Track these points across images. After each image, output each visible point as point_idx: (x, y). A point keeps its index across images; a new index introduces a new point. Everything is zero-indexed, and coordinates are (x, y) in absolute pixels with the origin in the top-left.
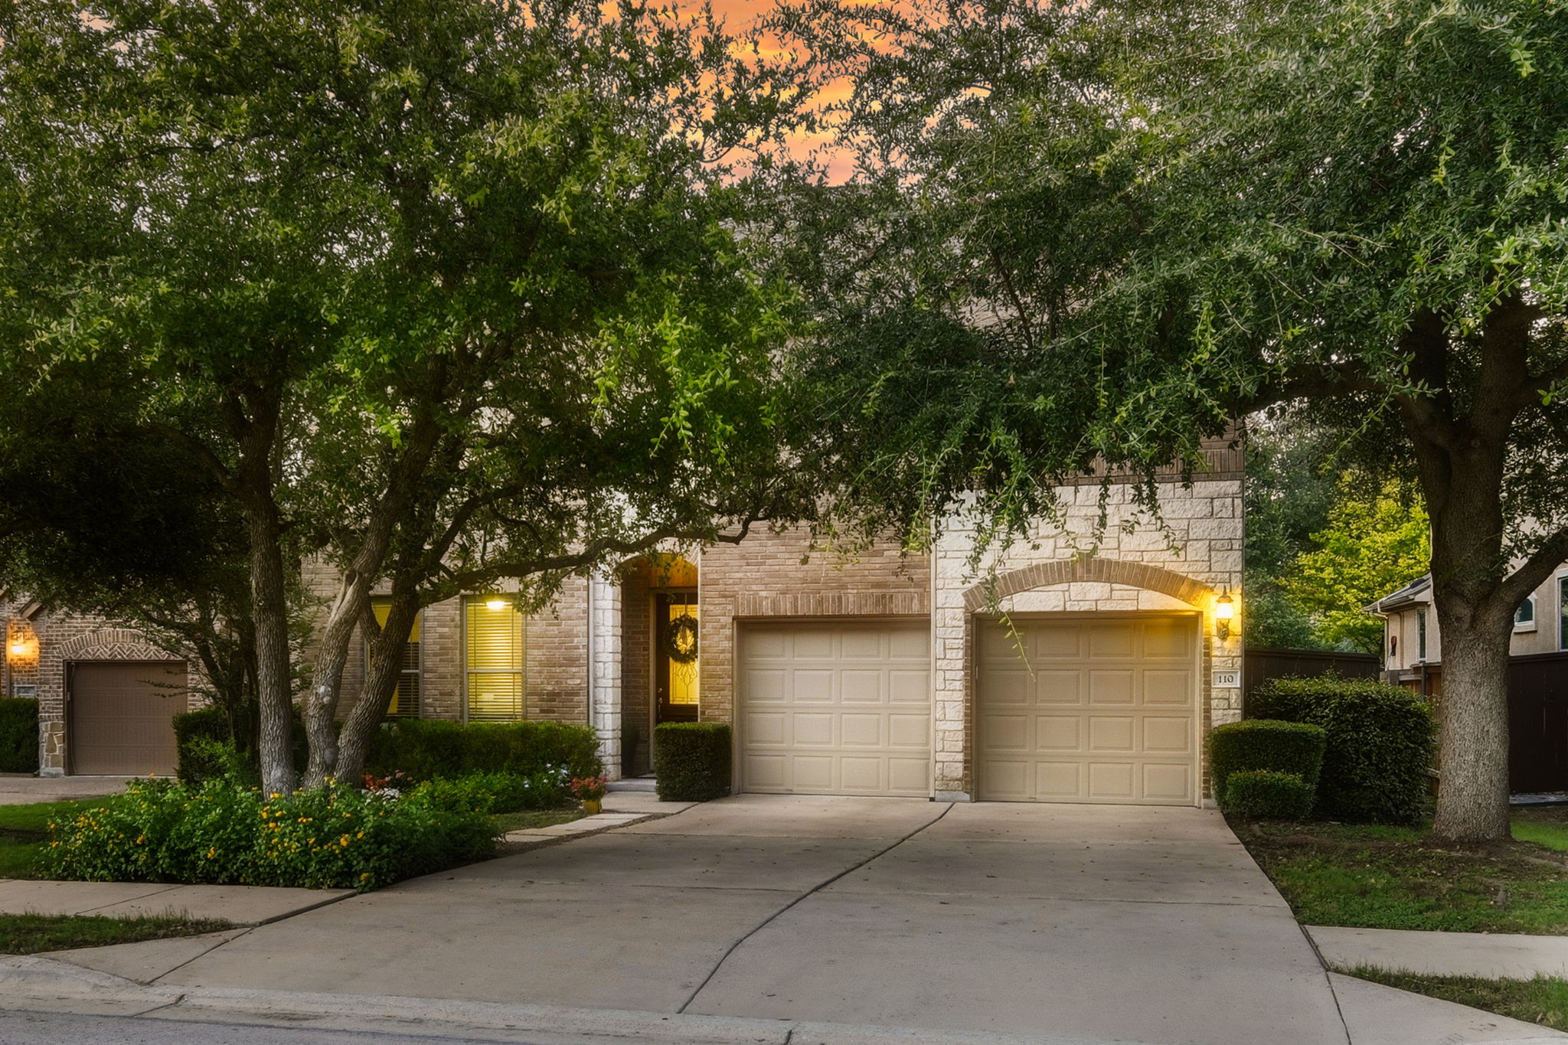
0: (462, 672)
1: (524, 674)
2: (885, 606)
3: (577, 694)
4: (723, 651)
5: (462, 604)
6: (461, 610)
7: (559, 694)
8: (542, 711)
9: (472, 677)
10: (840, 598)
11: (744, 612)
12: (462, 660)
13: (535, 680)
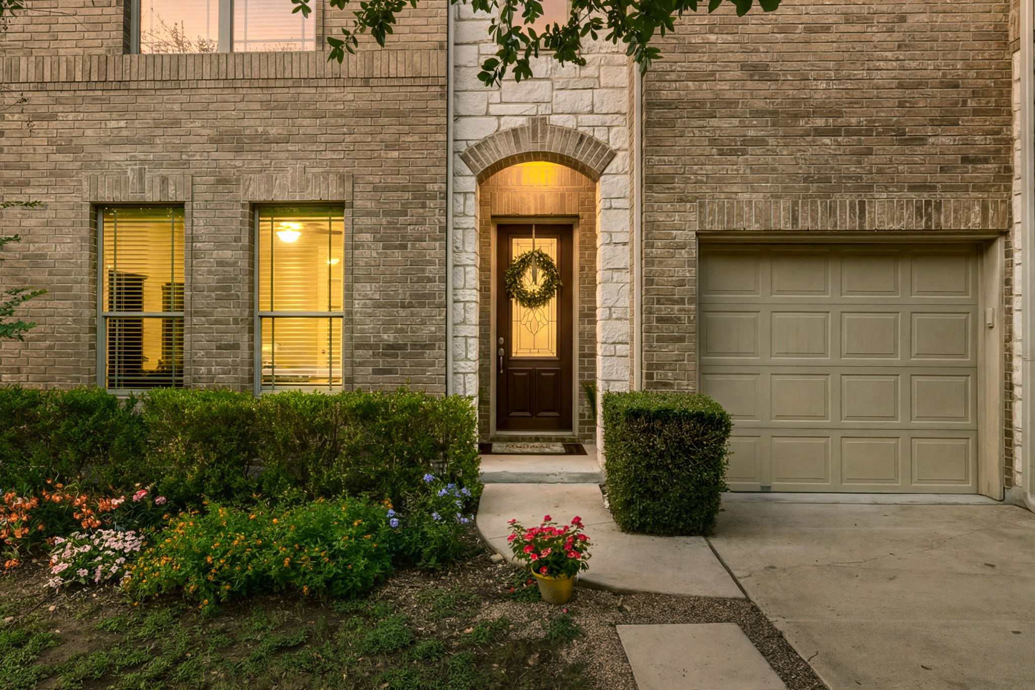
0: (252, 314)
1: (349, 318)
2: (929, 219)
3: (431, 346)
4: (681, 283)
5: (252, 217)
6: (252, 225)
7: (403, 347)
8: (376, 372)
9: (267, 322)
10: (862, 204)
11: (715, 225)
12: (252, 298)
13: (367, 327)
